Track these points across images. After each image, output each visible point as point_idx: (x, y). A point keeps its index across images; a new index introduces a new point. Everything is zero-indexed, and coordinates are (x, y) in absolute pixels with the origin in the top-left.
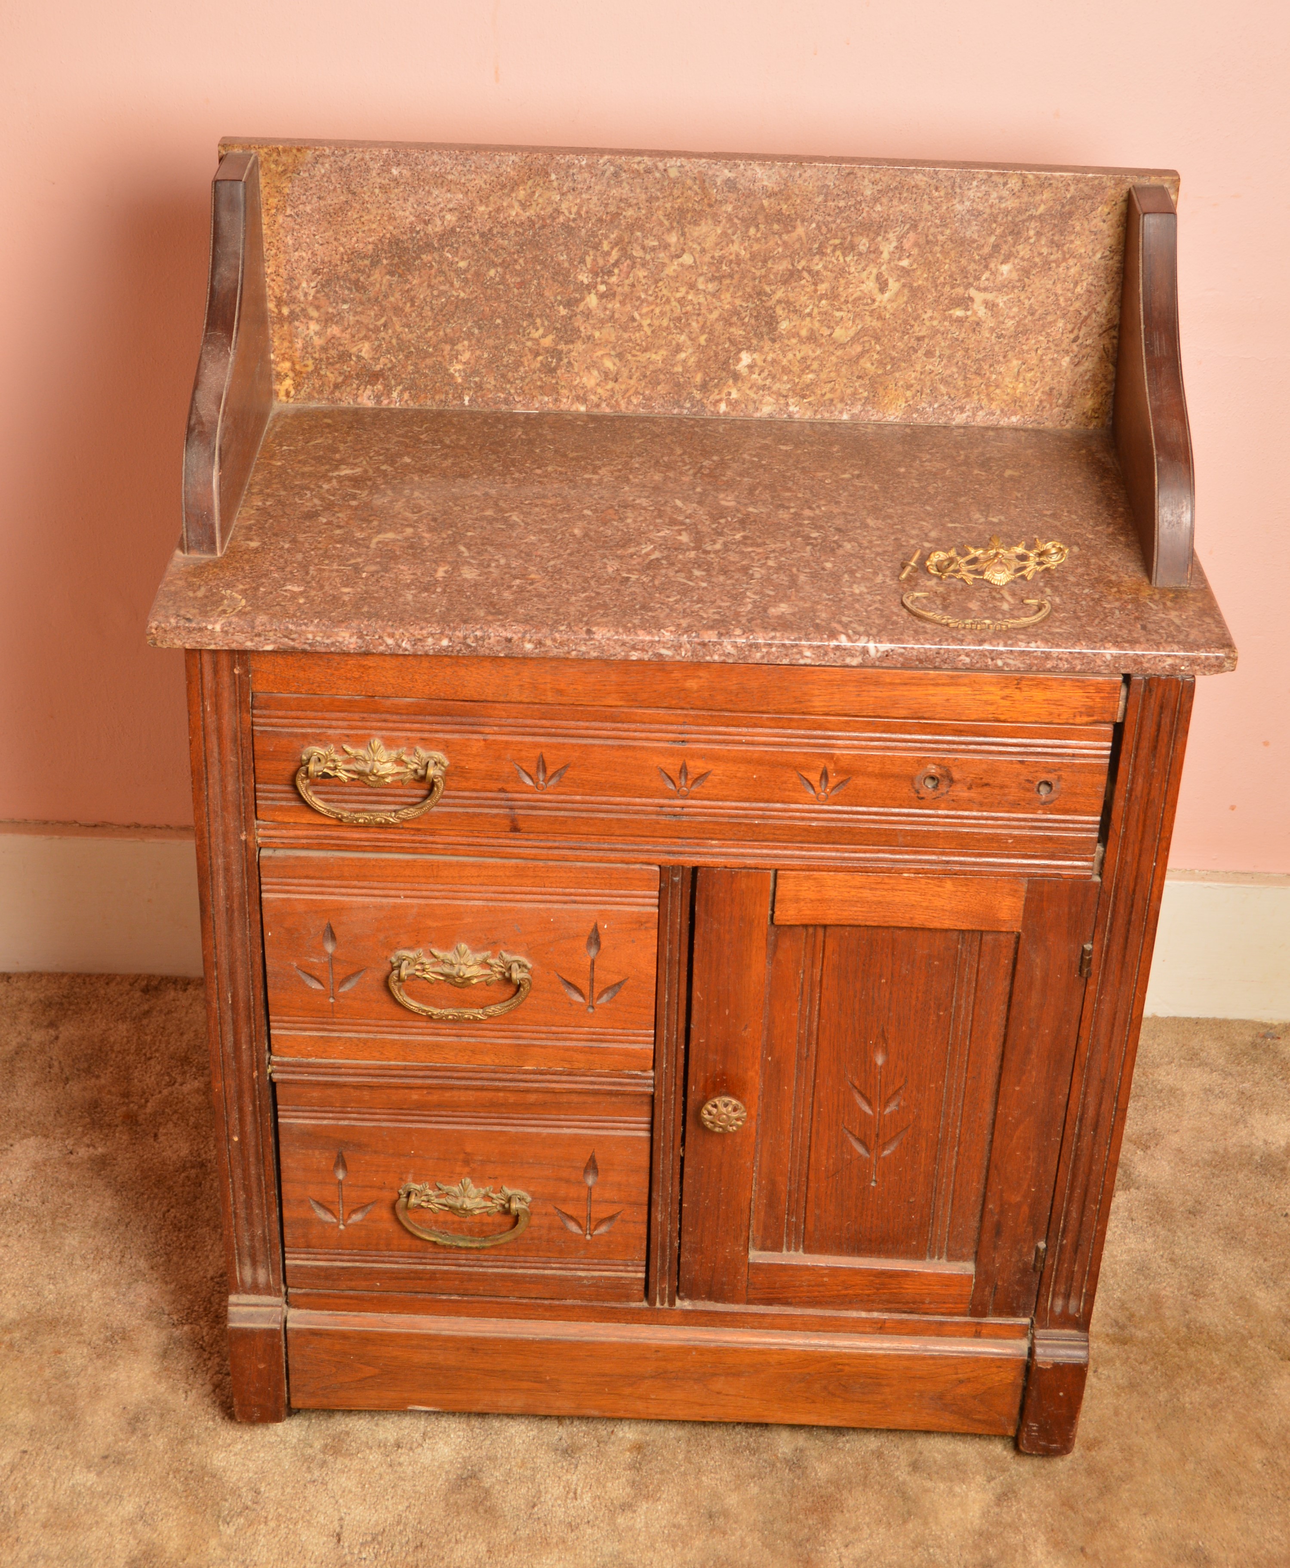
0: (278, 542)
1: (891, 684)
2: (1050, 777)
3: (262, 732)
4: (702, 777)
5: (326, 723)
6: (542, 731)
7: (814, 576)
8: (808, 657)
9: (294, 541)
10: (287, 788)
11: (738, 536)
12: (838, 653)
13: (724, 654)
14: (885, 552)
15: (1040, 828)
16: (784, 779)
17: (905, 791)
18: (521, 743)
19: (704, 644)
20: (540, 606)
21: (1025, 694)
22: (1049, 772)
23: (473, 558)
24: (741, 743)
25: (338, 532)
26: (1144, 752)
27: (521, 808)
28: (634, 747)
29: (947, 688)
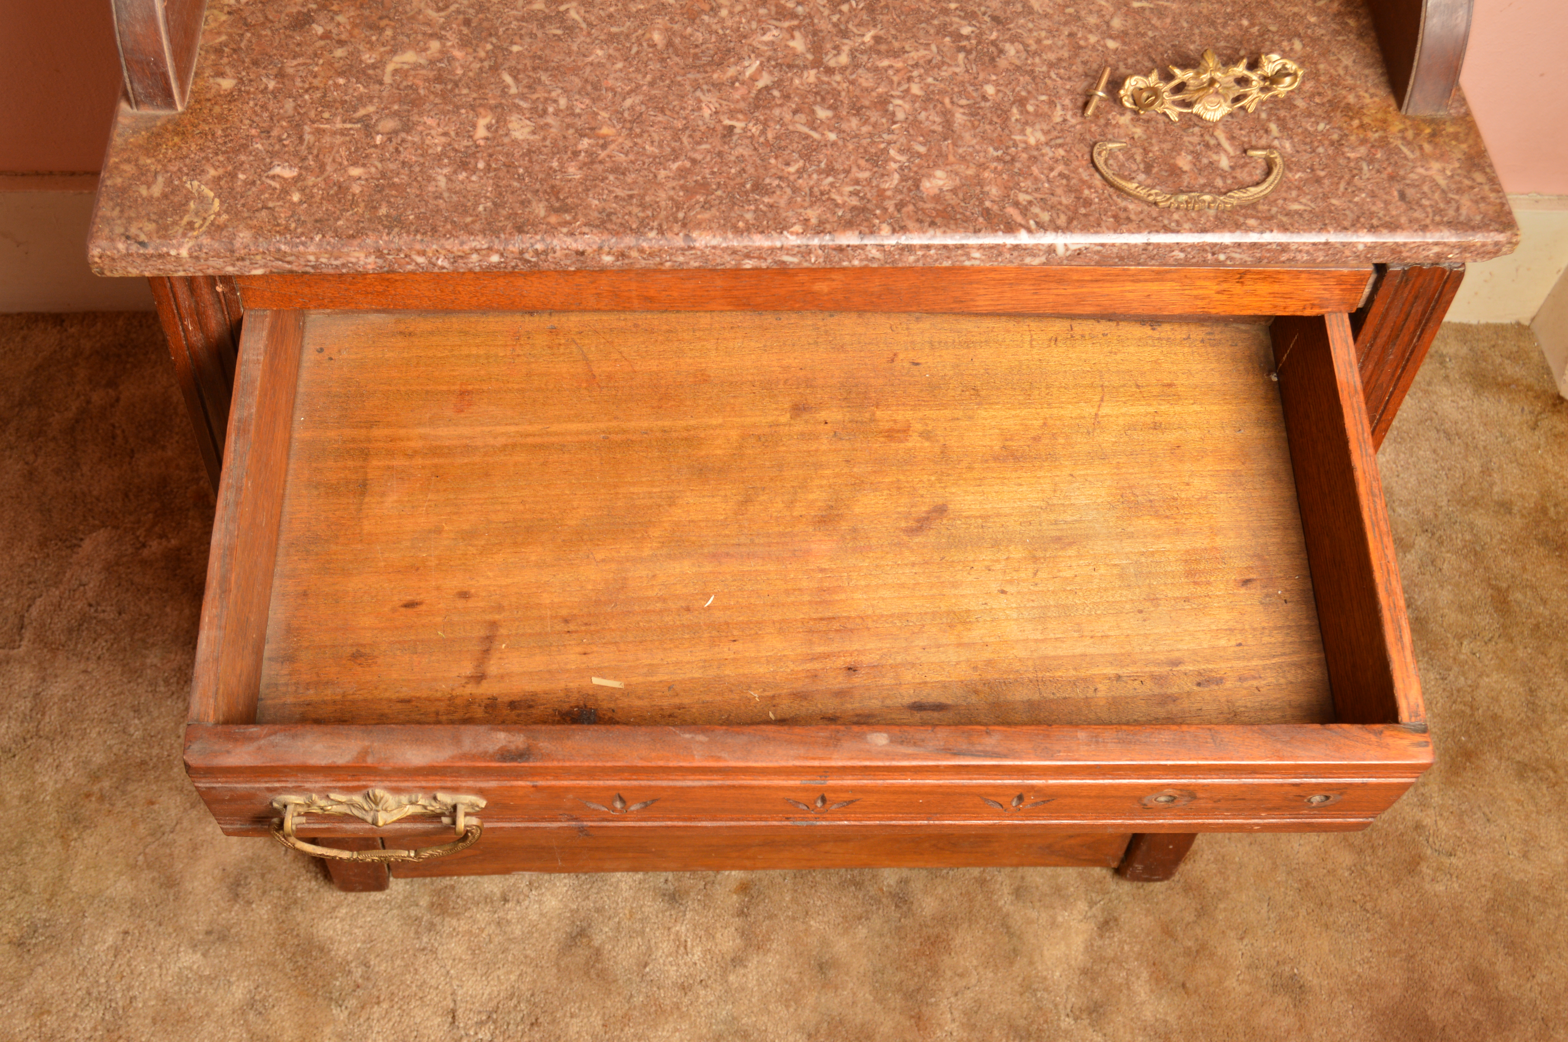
0: (259, 76)
1: (1078, 281)
7: (974, 111)
8: (977, 259)
9: (281, 75)
11: (868, 38)
12: (1016, 253)
13: (867, 259)
14: (1060, 60)
19: (840, 249)
20: (620, 192)
21: (1245, 288)
23: (523, 97)
25: (339, 53)
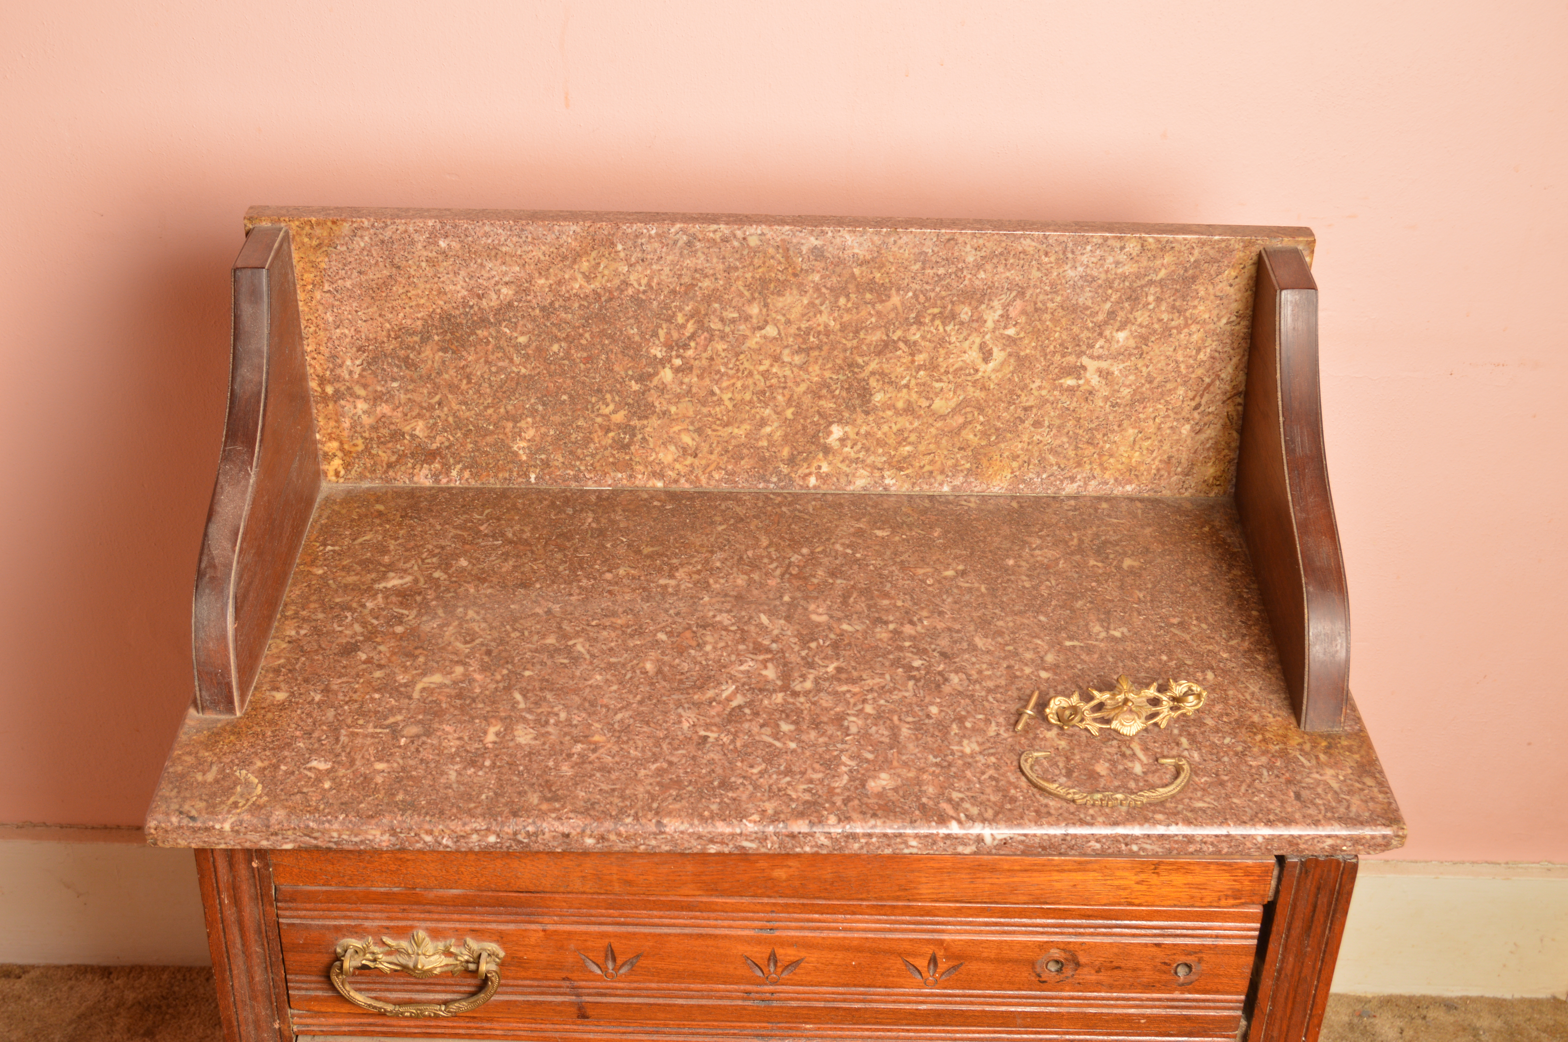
0: (308, 691)
1: (1009, 870)
2: (1189, 960)
3: (288, 925)
4: (795, 964)
5: (362, 914)
6: (610, 920)
7: (918, 727)
8: (914, 847)
9: (326, 690)
10: (322, 979)
11: (831, 669)
12: (948, 842)
13: (817, 846)
14: (997, 687)
15: (1177, 1007)
16: (887, 965)
17: (1025, 974)
18: (586, 933)
19: (792, 836)
20: (604, 786)
21: (1162, 878)
22: (1189, 954)
23: (529, 711)
24: (837, 929)
25: (378, 674)
26: (1296, 932)
27: (589, 995)
28: (716, 937)
29: (1074, 874)
